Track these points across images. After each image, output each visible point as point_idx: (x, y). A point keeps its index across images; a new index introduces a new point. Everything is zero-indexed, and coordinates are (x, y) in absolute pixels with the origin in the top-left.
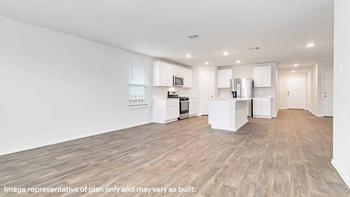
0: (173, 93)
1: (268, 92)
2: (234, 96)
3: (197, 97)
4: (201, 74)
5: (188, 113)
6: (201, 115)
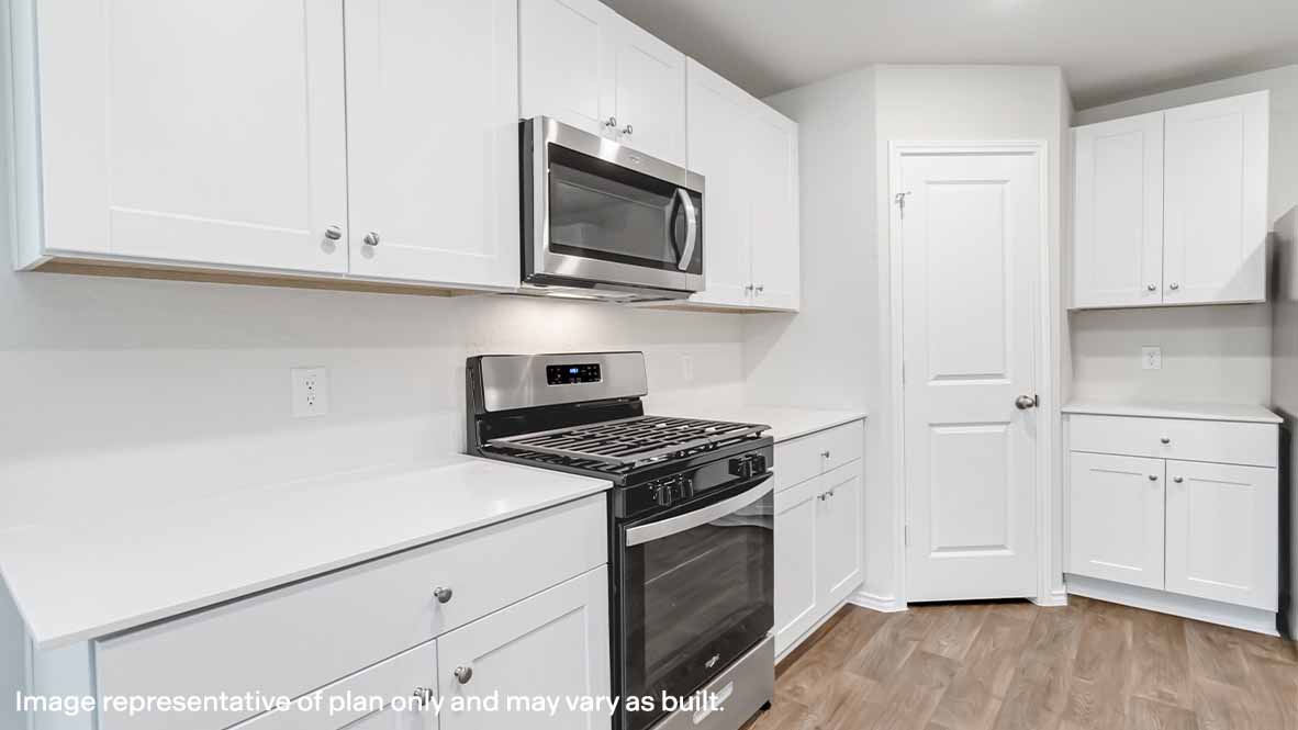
3: (861, 414)
4: (903, 154)
5: (766, 640)
6: (910, 604)
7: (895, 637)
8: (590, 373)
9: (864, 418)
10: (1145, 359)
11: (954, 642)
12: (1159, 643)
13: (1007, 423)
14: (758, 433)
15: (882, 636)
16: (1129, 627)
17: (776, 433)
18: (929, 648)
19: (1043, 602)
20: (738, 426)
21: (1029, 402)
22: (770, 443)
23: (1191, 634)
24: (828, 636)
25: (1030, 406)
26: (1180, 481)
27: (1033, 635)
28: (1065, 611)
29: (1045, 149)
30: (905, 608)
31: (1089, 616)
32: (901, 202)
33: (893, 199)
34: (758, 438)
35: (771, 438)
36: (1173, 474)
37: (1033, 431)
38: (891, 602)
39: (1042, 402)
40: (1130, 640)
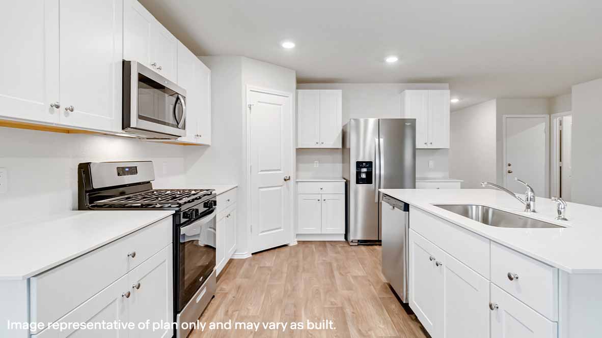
0: (121, 171)
1: (431, 163)
2: (364, 176)
3: (236, 185)
4: (251, 91)
5: (213, 272)
6: (252, 254)
7: (250, 265)
8: (133, 171)
9: (237, 187)
10: (315, 164)
11: (269, 261)
12: (321, 248)
13: (281, 186)
14: (211, 192)
15: (246, 265)
16: (313, 246)
17: (216, 192)
18: (261, 265)
19: (291, 245)
20: (201, 190)
21: (288, 178)
22: (215, 196)
23: (328, 244)
24: (227, 270)
25: (288, 180)
26: (325, 200)
27: (290, 254)
28: (297, 246)
29: (291, 96)
30: (251, 256)
31: (304, 246)
32: (250, 108)
33: (247, 106)
34: (211, 194)
35: (215, 194)
36: (323, 199)
37: (288, 187)
38: (246, 255)
39: (291, 178)
40: (314, 250)
